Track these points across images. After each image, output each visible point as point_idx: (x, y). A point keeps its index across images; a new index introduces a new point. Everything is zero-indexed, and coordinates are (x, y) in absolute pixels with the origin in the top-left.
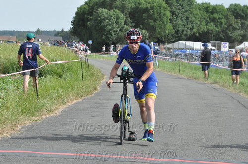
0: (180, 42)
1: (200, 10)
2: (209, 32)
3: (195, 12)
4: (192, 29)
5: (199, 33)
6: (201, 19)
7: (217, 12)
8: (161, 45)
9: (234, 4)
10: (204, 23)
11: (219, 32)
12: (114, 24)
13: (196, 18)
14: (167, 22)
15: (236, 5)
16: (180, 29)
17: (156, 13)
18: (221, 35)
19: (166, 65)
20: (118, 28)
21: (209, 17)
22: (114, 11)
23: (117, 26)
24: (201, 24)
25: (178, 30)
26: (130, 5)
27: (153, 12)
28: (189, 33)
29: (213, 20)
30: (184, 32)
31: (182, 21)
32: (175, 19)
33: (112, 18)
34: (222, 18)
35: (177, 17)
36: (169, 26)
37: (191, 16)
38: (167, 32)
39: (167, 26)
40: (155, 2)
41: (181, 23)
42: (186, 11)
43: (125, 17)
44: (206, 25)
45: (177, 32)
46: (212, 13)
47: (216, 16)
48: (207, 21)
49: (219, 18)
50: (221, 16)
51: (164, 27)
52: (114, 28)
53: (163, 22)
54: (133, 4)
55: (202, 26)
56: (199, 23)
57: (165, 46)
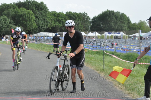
0: (41, 33)
1: (51, 15)
2: (56, 27)
3: (48, 16)
4: (47, 25)
5: (51, 28)
6: (51, 20)
7: (60, 16)
8: (31, 35)
9: (68, 12)
10: (53, 22)
11: (62, 27)
12: (4, 24)
13: (49, 19)
14: (33, 22)
15: (69, 12)
16: (41, 26)
17: (27, 17)
18: (63, 29)
19: (34, 46)
20: (6, 25)
21: (56, 19)
22: (3, 16)
23: (5, 25)
24: (52, 22)
25: (39, 26)
26: (12, 13)
27: (25, 16)
28: (46, 28)
29: (58, 20)
30: (43, 27)
31: (41, 21)
32: (38, 20)
33: (3, 20)
34: (63, 19)
35: (39, 19)
36: (34, 24)
37: (46, 18)
38: (34, 27)
39: (33, 24)
40: (26, 11)
41: (41, 22)
42: (43, 16)
43: (9, 19)
44: (55, 23)
45: (39, 27)
46: (58, 17)
47: (60, 18)
48: (55, 21)
49: (61, 19)
50: (62, 18)
51: (32, 25)
52: (4, 26)
53: (31, 22)
54: (14, 12)
55: (52, 24)
56: (51, 22)
57: (33, 35)
